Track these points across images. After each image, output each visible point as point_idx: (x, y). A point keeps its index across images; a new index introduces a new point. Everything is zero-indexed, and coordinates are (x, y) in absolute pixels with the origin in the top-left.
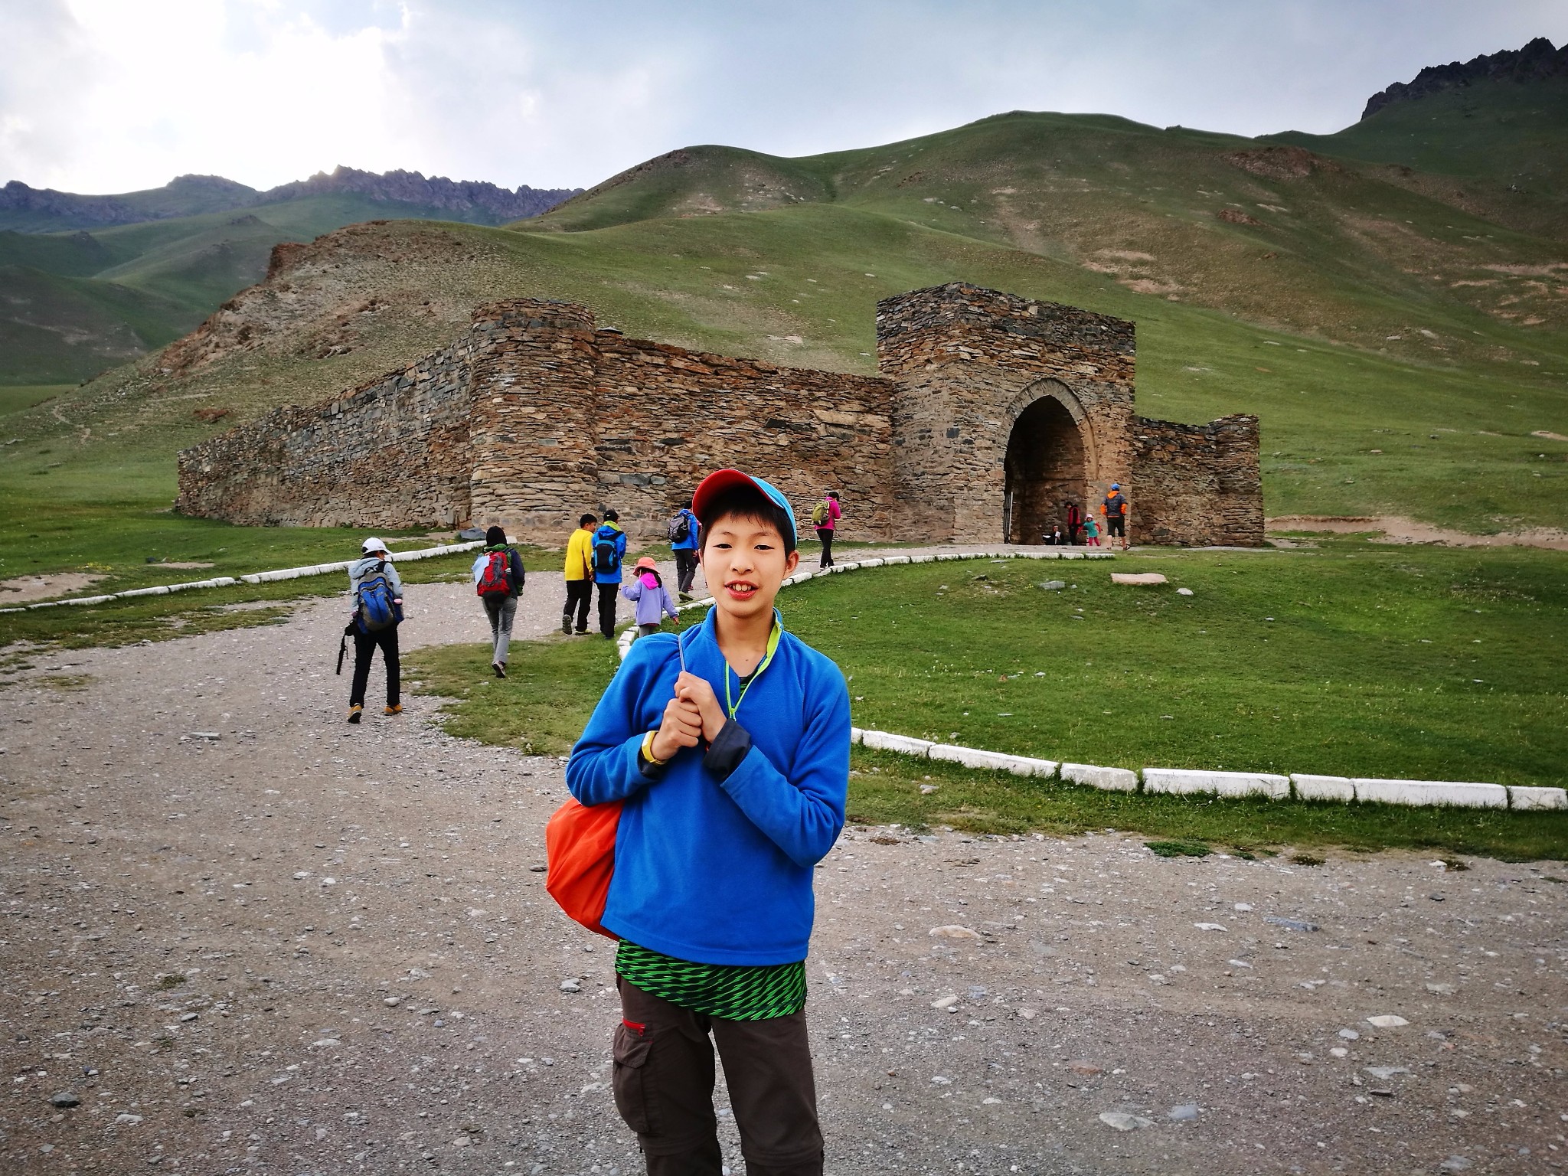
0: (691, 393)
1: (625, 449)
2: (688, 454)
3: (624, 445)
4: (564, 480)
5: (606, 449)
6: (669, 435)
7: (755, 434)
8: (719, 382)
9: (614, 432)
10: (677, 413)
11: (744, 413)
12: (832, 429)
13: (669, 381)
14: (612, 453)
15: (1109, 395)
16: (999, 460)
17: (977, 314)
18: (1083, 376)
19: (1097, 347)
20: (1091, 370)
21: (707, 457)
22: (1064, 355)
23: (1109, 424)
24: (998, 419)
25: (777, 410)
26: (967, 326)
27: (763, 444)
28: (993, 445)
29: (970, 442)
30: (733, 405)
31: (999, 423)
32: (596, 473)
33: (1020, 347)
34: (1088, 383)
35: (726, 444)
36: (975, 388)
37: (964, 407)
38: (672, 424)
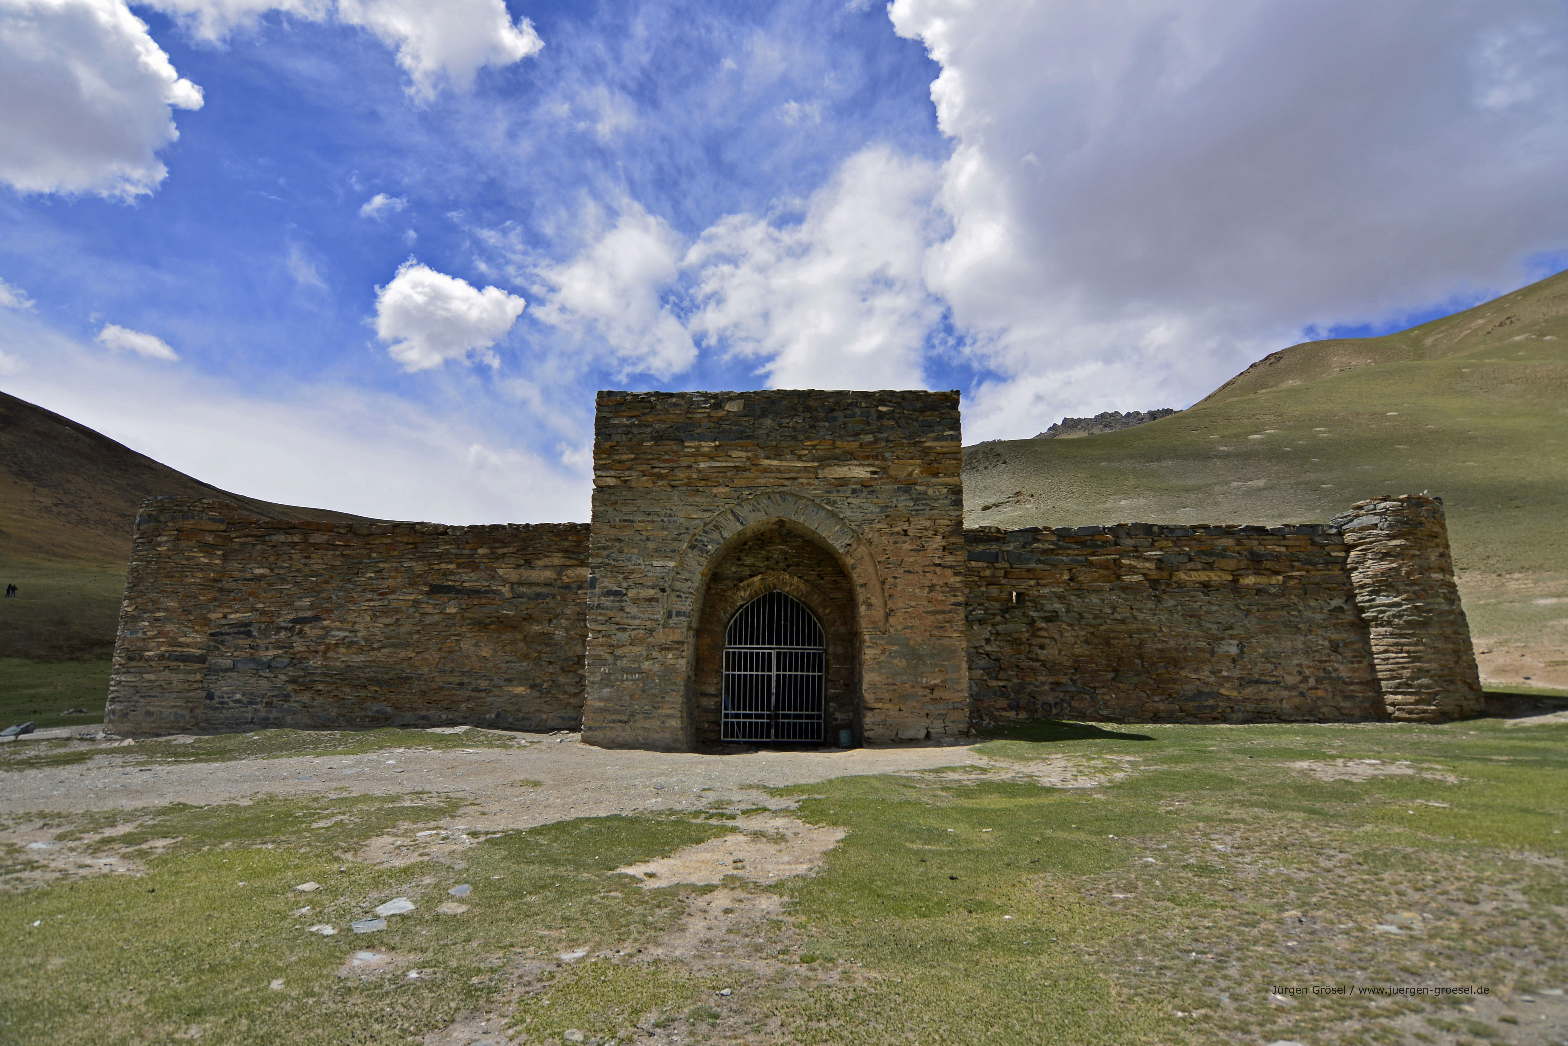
0: (334, 567)
1: (243, 633)
2: (322, 632)
3: (244, 629)
4: (143, 670)
5: (221, 634)
6: (301, 614)
7: (416, 603)
8: (365, 552)
9: (233, 616)
10: (315, 590)
11: (400, 581)
12: (523, 589)
13: (306, 558)
14: (227, 637)
15: (904, 503)
16: (679, 614)
17: (626, 426)
18: (843, 482)
19: (869, 438)
20: (860, 472)
21: (347, 634)
22: (800, 458)
23: (906, 546)
24: (671, 558)
25: (445, 574)
26: (607, 445)
27: (424, 614)
28: (660, 594)
29: (616, 594)
30: (385, 574)
31: (672, 564)
32: (202, 659)
33: (712, 458)
34: (854, 491)
35: (374, 618)
36: (625, 521)
37: (605, 548)
38: (306, 602)
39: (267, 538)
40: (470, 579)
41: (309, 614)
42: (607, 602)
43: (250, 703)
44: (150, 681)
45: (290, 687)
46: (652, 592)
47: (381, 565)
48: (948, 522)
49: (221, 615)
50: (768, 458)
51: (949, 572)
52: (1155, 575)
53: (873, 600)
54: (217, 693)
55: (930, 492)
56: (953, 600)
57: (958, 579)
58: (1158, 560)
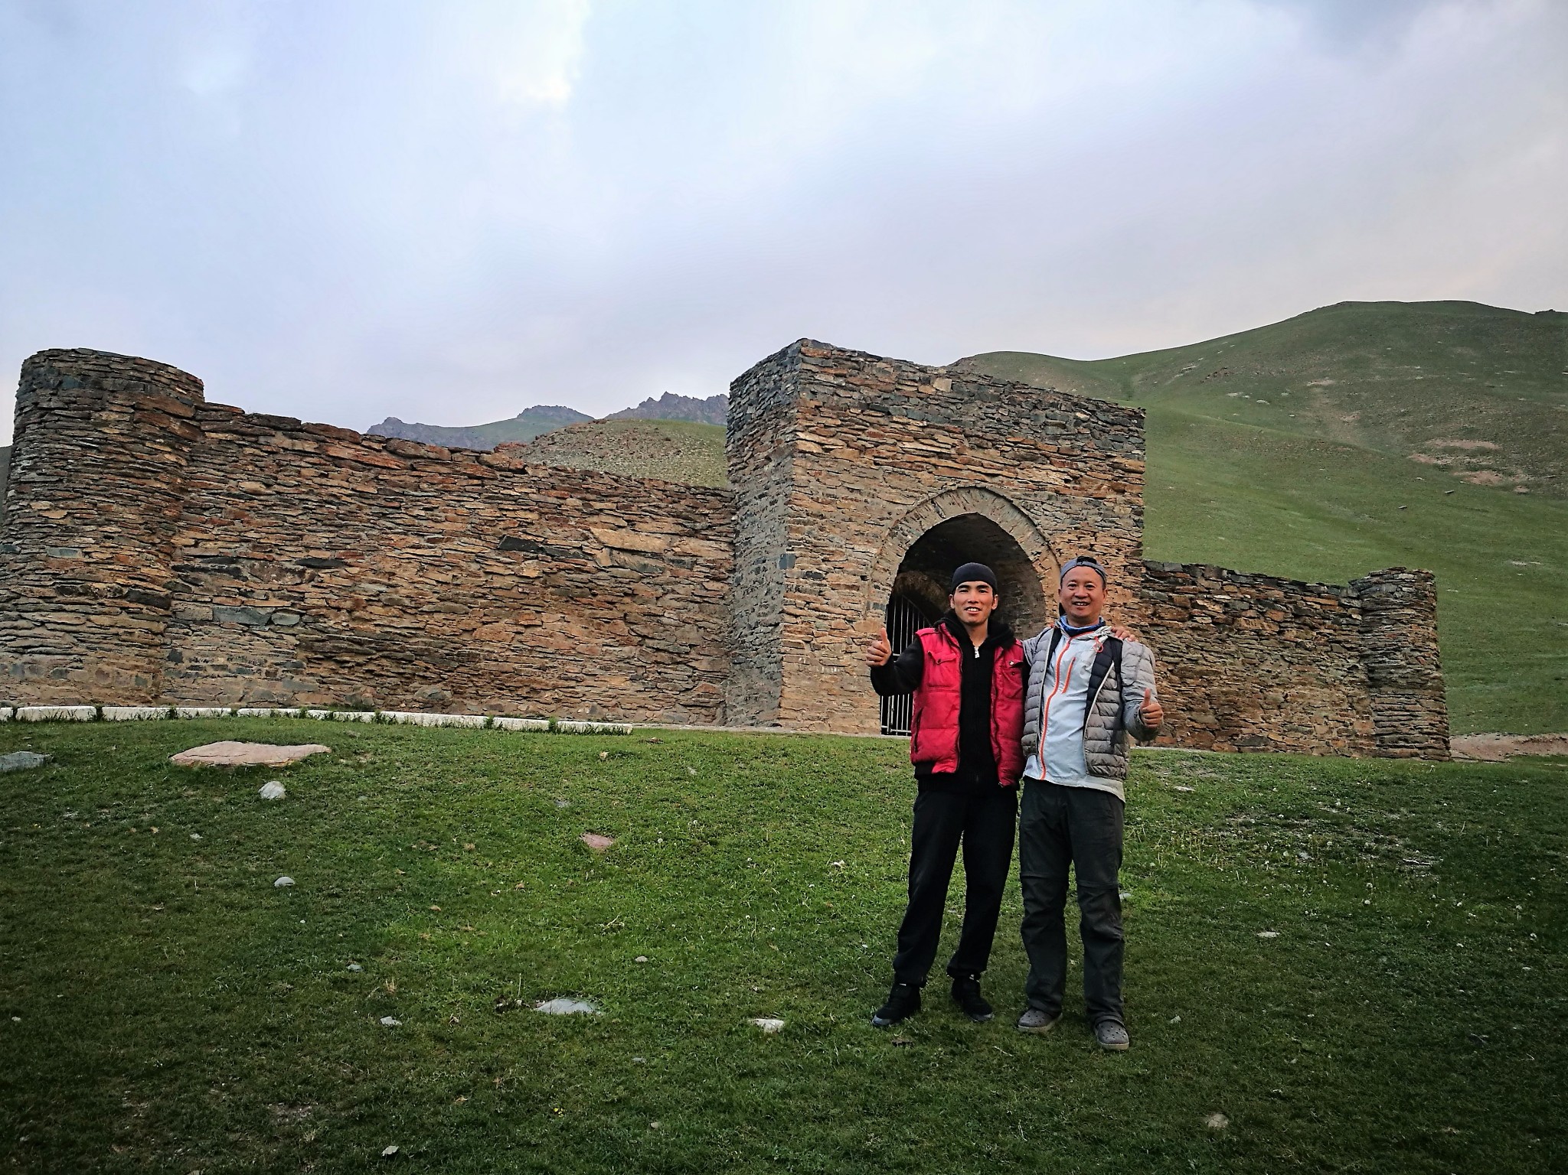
0: (362, 495)
1: (227, 571)
2: (347, 582)
3: (228, 565)
4: (89, 609)
5: (193, 569)
6: (313, 553)
7: (480, 558)
8: (413, 480)
9: (210, 545)
10: (335, 524)
11: (459, 526)
12: (623, 557)
13: (322, 476)
14: (202, 575)
15: (1092, 517)
16: (876, 606)
17: (832, 385)
18: (1040, 487)
19: (1067, 445)
21: (384, 589)
22: (1003, 454)
24: (874, 544)
25: (523, 525)
26: (813, 404)
27: (491, 574)
28: (860, 583)
29: (816, 576)
30: (439, 515)
31: (874, 550)
32: (165, 603)
33: (918, 439)
34: (1049, 498)
35: (422, 571)
37: (805, 523)
38: (322, 538)
39: (262, 440)
40: (557, 537)
41: (327, 555)
42: (808, 584)
43: (240, 672)
44: (101, 627)
45: (302, 654)
46: (854, 580)
47: (435, 502)
48: (1129, 543)
49: (192, 542)
50: (973, 448)
51: (1128, 592)
52: (1221, 619)
54: (187, 654)
55: (1116, 509)
57: (1135, 600)
58: (1225, 604)
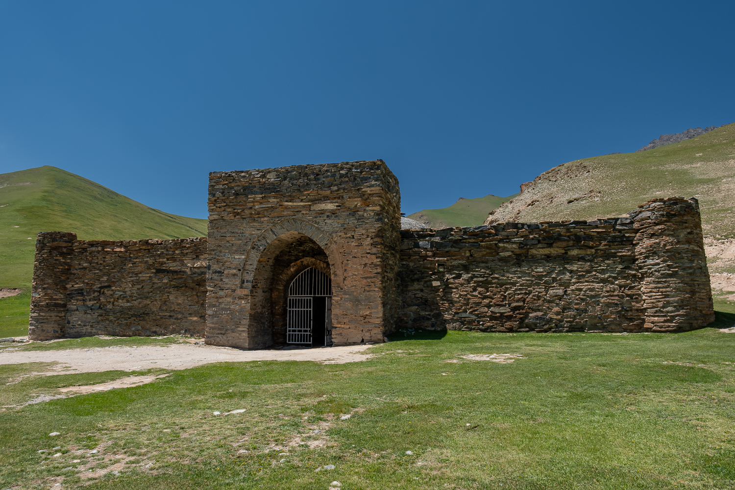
1: (80, 294)
2: (112, 293)
3: (80, 292)
5: (72, 294)
6: (103, 285)
10: (108, 273)
11: (143, 268)
14: (74, 296)
15: (352, 221)
16: (247, 281)
17: (222, 189)
18: (322, 212)
19: (335, 188)
20: (330, 206)
21: (122, 293)
22: (302, 201)
23: (353, 244)
24: (243, 254)
25: (162, 264)
26: (213, 199)
27: (154, 283)
28: (238, 272)
29: (219, 272)
30: (137, 265)
31: (243, 257)
32: (65, 306)
33: (261, 203)
34: (328, 216)
35: (133, 285)
36: (222, 236)
37: (214, 250)
38: (105, 278)
39: (88, 249)
40: (173, 266)
41: (106, 284)
42: (215, 276)
46: (235, 271)
47: (135, 261)
48: (374, 231)
49: (71, 286)
50: (287, 201)
51: (374, 257)
52: (518, 251)
53: (338, 272)
54: (71, 321)
55: (365, 214)
56: (375, 271)
57: (379, 260)
58: (520, 243)
